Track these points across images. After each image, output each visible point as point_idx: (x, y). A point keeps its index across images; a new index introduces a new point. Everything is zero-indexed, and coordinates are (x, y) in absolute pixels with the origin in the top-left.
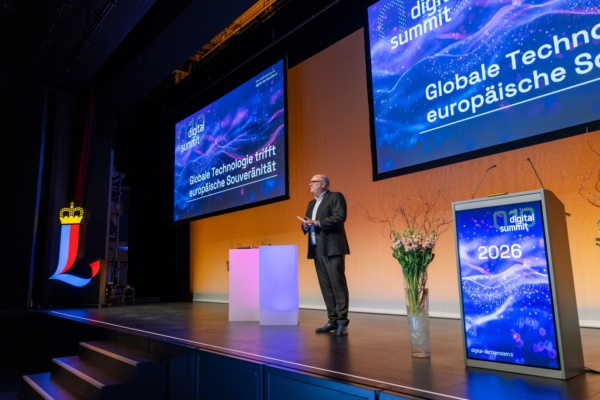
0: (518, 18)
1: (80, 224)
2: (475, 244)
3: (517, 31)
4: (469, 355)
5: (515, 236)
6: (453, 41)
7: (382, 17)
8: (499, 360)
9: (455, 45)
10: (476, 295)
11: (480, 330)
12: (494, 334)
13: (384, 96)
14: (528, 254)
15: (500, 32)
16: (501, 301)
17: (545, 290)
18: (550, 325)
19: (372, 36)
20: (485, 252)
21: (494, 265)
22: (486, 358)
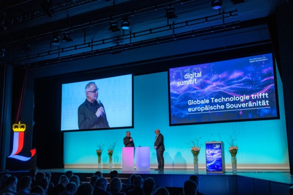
0: (214, 89)
1: (24, 132)
2: (209, 150)
3: (214, 93)
4: (207, 171)
5: (216, 149)
6: (197, 89)
7: (175, 74)
8: (213, 171)
9: (198, 91)
10: (209, 160)
11: (209, 166)
12: (212, 167)
13: (174, 100)
14: (219, 152)
15: (210, 91)
16: (213, 161)
17: (221, 158)
18: (221, 164)
19: (171, 79)
20: (211, 152)
21: (212, 154)
22: (210, 171)
